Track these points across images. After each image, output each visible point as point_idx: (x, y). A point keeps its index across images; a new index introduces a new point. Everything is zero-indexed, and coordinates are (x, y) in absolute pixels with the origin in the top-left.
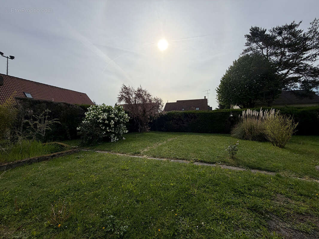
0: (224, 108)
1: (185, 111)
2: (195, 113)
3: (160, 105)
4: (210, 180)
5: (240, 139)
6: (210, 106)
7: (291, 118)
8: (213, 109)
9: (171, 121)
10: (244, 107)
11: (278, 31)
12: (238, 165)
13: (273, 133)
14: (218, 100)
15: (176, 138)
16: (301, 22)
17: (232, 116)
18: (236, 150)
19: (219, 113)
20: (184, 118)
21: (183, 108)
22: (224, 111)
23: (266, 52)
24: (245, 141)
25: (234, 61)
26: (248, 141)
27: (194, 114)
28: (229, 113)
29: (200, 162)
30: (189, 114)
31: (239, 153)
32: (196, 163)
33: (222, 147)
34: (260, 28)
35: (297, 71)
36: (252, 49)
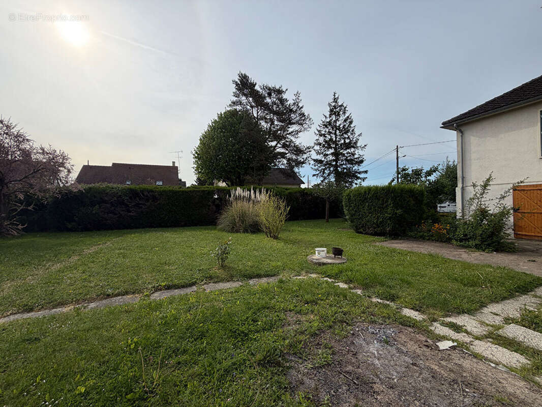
0: (205, 185)
1: (133, 187)
2: (154, 190)
3: (61, 169)
4: (188, 330)
5: (229, 232)
6: (183, 180)
7: (284, 201)
8: (188, 185)
9: (97, 207)
10: (232, 185)
11: (268, 91)
12: (230, 279)
13: (267, 220)
14: (195, 170)
15: (109, 243)
16: (287, 90)
17: (216, 197)
18: (227, 253)
19: (199, 191)
20: (130, 200)
21: (128, 179)
22: (207, 189)
23: (256, 113)
24: (235, 235)
25: (219, 113)
26: (239, 234)
27: (152, 191)
28: (213, 193)
29: (166, 289)
30: (143, 191)
31: (231, 257)
32: (156, 294)
33: (205, 250)
34: (250, 78)
35: (284, 146)
36: (241, 103)
